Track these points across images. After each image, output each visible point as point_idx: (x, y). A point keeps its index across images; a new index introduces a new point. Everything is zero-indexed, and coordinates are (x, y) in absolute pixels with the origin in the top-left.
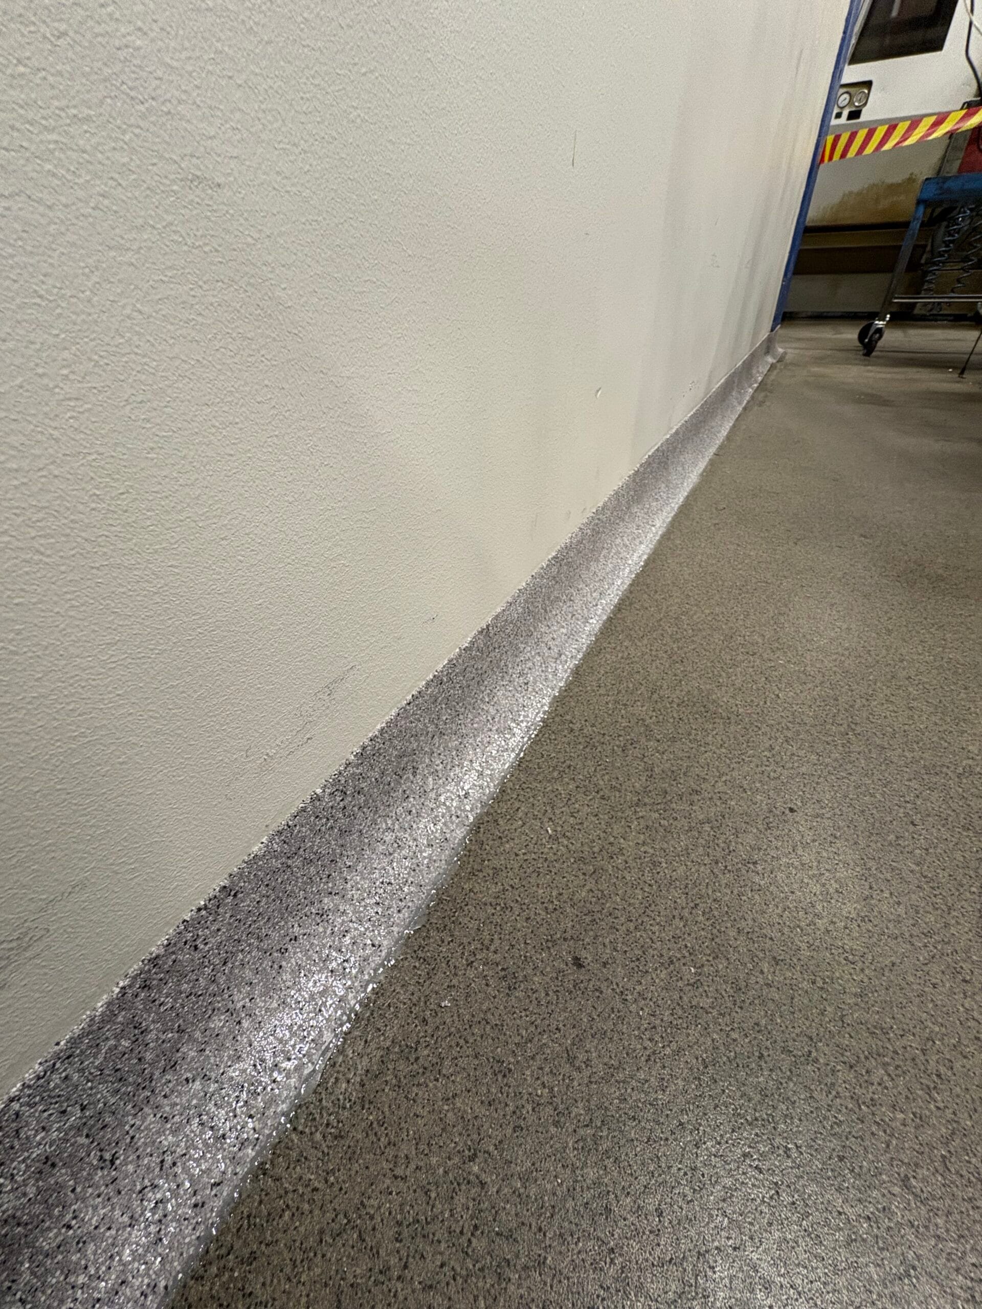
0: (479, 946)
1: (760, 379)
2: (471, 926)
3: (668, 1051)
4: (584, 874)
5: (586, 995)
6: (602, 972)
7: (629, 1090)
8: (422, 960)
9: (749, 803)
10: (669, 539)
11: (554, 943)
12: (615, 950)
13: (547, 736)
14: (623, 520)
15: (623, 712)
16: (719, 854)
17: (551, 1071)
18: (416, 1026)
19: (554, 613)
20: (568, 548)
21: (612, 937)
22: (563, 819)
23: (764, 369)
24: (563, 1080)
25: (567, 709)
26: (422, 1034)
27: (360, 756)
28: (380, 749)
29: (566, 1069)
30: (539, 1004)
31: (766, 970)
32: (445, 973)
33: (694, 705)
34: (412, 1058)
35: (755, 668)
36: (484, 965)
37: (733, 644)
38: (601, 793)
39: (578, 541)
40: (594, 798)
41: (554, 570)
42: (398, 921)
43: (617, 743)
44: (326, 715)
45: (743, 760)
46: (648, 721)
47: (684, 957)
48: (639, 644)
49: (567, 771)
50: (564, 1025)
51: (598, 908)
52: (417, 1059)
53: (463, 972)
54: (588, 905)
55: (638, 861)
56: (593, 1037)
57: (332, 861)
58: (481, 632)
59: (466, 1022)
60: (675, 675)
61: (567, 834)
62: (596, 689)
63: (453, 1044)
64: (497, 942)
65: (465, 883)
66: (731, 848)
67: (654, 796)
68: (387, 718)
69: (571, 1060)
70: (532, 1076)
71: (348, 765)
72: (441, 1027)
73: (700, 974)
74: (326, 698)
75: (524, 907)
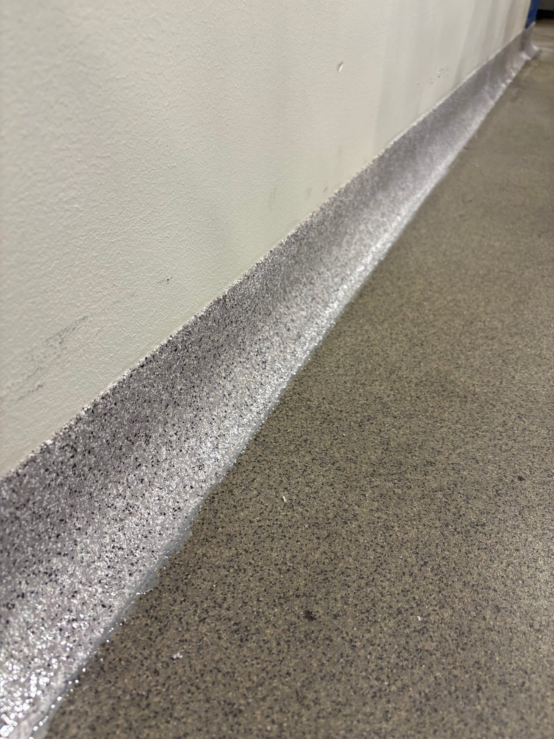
0: (212, 604)
1: (514, 75)
2: (204, 586)
3: (393, 688)
4: (318, 538)
5: (316, 644)
6: (332, 623)
7: (355, 723)
8: (153, 619)
9: (481, 473)
10: (414, 228)
11: (287, 600)
12: (346, 603)
13: (284, 412)
14: (367, 206)
15: (361, 390)
16: (450, 517)
17: (281, 710)
18: (147, 677)
19: (294, 294)
20: (308, 227)
21: (343, 593)
22: (299, 489)
23: (518, 65)
24: (293, 717)
25: (304, 387)
26: (153, 684)
27: (92, 412)
28: (111, 409)
29: (295, 707)
30: (270, 652)
31: (488, 617)
32: (177, 629)
33: (432, 384)
34: (144, 703)
35: (494, 352)
36: (217, 620)
37: (473, 328)
38: (337, 465)
39: (319, 222)
40: (330, 469)
41: (294, 249)
42: (130, 584)
43: (354, 419)
44: (58, 364)
45: (477, 434)
46: (386, 399)
47: (412, 608)
48: (379, 327)
49: (303, 444)
50: (295, 670)
51: (330, 568)
52: (148, 705)
53: (196, 627)
54: (321, 566)
55: (371, 525)
56: (322, 679)
57: (62, 520)
58: (218, 302)
59: (198, 671)
60: (414, 357)
61: (302, 502)
62: (334, 369)
63: (185, 691)
64: (230, 600)
65: (198, 549)
66: (461, 513)
67: (389, 467)
68: (120, 378)
69: (301, 699)
70: (262, 714)
71: (79, 420)
72: (173, 677)
73: (426, 622)
74: (57, 345)
75: (258, 569)
